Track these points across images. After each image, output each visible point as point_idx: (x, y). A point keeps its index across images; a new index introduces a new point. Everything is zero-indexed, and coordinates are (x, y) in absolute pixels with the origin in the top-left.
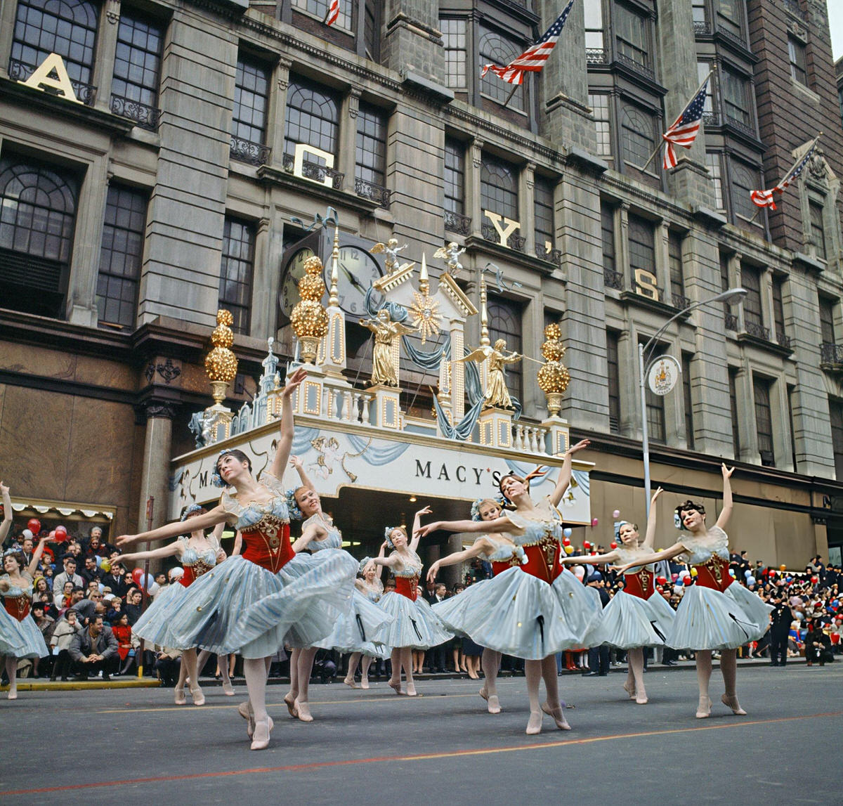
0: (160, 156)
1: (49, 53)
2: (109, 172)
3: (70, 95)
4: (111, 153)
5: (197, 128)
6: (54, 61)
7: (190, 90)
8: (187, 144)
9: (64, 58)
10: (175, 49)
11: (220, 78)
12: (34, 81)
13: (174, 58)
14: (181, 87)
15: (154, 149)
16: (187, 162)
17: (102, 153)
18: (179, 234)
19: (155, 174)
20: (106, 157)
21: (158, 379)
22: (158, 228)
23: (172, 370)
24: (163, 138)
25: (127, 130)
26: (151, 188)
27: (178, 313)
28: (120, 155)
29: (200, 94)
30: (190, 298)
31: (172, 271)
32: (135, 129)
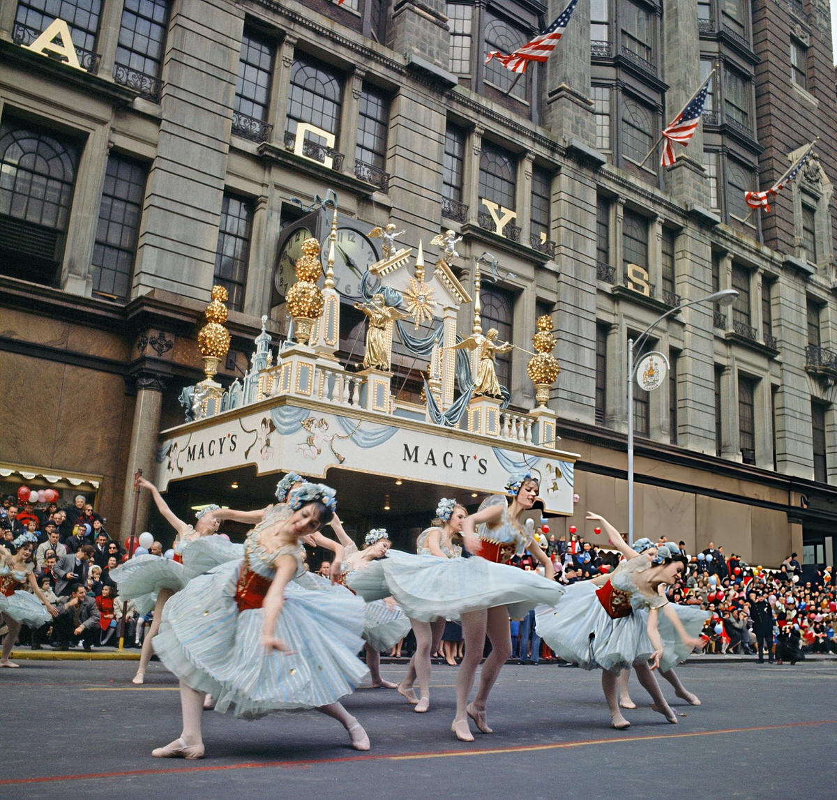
0: (161, 128)
1: (54, 18)
2: (110, 141)
3: (74, 62)
4: (112, 122)
5: (199, 102)
6: (58, 27)
7: (194, 63)
8: (188, 117)
9: (69, 24)
10: (181, 20)
11: (224, 52)
12: (38, 46)
13: (180, 29)
14: (185, 59)
15: (156, 120)
16: (187, 134)
17: (103, 123)
18: (177, 208)
19: (155, 145)
20: (108, 126)
21: (150, 351)
22: (157, 201)
23: (164, 343)
24: (165, 110)
25: (130, 100)
26: (151, 161)
27: (173, 286)
28: (121, 125)
29: (204, 67)
30: (185, 272)
31: (169, 245)
32: (138, 100)
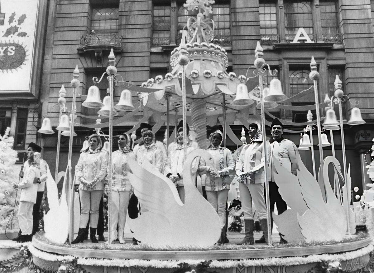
0: (346, 52)
1: (299, 28)
2: (327, 64)
3: (309, 41)
4: (327, 57)
5: (358, 36)
6: (301, 30)
7: (352, 22)
8: (355, 44)
9: (304, 28)
10: (344, 8)
11: (364, 12)
12: (295, 41)
13: (344, 11)
14: (349, 22)
15: (343, 50)
16: (357, 50)
17: (323, 58)
18: (359, 80)
19: (345, 59)
20: (325, 59)
21: (361, 139)
22: (351, 80)
23: (366, 134)
24: (346, 44)
25: (331, 46)
26: (344, 66)
27: (365, 111)
28: (330, 56)
29: (357, 22)
30: (369, 104)
31: (359, 95)
32: (334, 45)
